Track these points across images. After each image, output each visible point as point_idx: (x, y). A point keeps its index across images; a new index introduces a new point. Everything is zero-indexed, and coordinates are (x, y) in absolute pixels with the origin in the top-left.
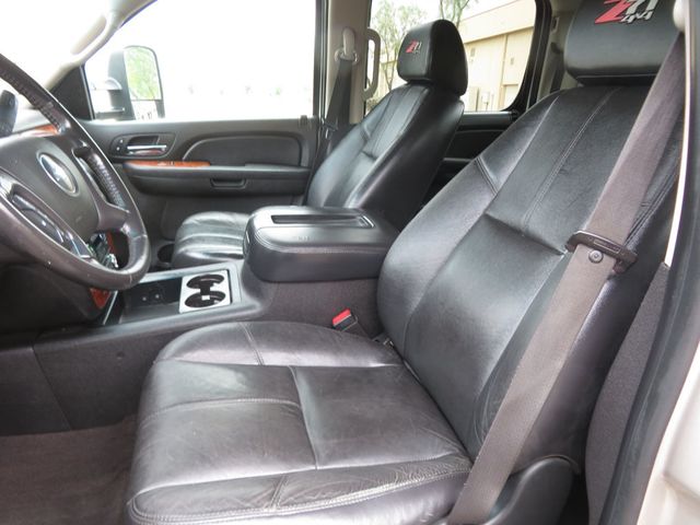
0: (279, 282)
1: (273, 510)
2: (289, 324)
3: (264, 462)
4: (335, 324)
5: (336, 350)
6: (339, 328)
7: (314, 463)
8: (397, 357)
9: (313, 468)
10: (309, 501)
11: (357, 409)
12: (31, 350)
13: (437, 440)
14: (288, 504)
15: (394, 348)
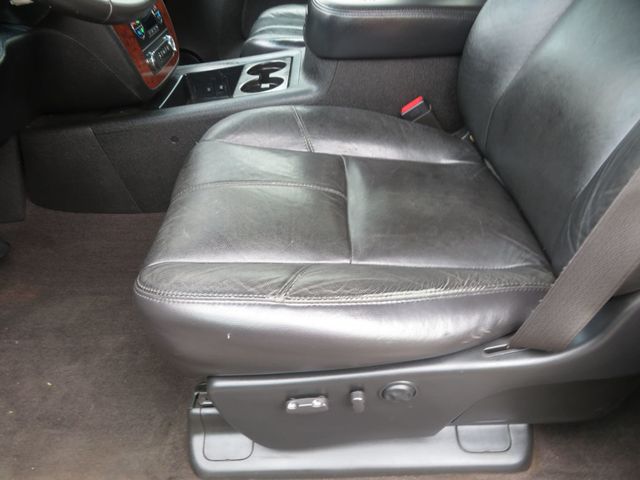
0: (338, 59)
1: (280, 299)
2: (346, 109)
3: (290, 249)
4: (403, 114)
5: (400, 140)
6: (409, 117)
7: (349, 256)
8: (476, 154)
9: (347, 261)
10: (327, 295)
11: (413, 204)
12: (90, 129)
13: (512, 248)
14: (299, 295)
15: (475, 144)
